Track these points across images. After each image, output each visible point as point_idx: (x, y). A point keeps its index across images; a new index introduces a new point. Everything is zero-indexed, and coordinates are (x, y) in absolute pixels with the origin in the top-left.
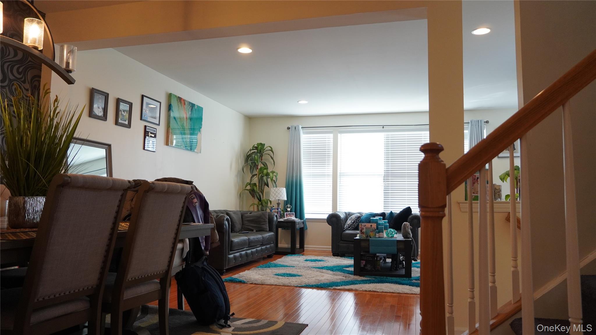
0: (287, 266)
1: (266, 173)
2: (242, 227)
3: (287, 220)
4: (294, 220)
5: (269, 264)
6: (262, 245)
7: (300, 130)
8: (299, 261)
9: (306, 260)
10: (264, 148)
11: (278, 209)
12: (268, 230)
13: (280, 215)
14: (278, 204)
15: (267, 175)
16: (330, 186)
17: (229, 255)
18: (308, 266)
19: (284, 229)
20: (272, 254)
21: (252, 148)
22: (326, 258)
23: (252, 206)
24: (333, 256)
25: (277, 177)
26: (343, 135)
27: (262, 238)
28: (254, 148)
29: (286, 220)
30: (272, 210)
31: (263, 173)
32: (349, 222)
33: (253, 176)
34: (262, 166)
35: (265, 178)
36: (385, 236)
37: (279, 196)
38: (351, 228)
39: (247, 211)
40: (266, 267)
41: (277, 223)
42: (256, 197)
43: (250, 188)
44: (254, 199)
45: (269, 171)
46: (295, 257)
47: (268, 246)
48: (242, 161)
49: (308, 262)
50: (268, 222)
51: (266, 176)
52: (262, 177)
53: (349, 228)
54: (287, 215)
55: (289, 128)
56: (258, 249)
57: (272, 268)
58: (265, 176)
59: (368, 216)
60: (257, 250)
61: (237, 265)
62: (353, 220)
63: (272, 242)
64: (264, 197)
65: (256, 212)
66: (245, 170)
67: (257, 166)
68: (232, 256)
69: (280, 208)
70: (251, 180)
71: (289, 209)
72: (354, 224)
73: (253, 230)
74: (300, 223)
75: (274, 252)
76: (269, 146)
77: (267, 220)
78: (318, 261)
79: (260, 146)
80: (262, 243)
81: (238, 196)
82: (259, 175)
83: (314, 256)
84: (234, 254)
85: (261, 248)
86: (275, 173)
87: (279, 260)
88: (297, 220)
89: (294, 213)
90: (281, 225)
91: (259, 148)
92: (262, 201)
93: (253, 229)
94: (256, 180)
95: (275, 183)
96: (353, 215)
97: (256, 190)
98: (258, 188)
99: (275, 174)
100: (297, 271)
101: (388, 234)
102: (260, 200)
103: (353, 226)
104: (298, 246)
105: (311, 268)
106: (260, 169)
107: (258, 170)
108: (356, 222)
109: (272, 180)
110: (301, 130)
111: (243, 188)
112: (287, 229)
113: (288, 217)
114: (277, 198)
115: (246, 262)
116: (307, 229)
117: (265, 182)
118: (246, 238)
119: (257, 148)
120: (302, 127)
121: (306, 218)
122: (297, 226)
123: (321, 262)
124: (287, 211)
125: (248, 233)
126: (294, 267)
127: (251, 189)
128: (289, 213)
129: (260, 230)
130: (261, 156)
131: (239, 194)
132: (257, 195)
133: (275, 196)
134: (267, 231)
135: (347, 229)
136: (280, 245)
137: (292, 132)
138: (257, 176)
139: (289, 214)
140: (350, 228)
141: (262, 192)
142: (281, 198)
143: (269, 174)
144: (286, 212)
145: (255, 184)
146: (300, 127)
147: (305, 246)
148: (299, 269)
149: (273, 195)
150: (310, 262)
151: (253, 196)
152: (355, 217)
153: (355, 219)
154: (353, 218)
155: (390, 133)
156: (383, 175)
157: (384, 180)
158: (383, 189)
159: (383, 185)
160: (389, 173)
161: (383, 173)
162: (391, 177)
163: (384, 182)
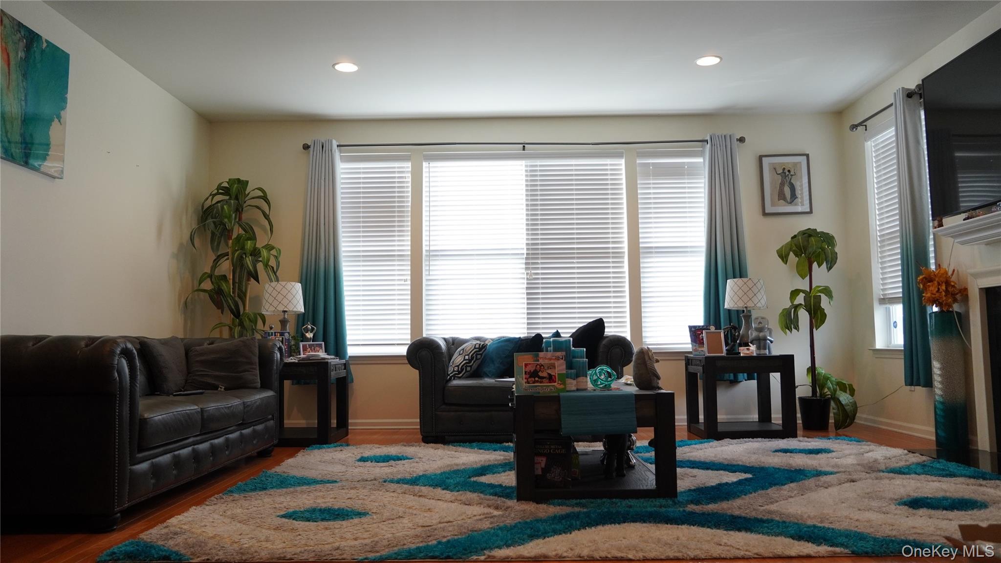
0: (315, 482)
1: (252, 249)
2: (186, 380)
3: (308, 358)
4: (324, 359)
5: (263, 479)
6: (243, 425)
7: (333, 151)
8: (342, 462)
9: (363, 459)
10: (247, 193)
11: (282, 334)
12: (259, 385)
13: (288, 348)
14: (284, 322)
15: (256, 253)
16: (405, 280)
17: (134, 464)
18: (373, 477)
19: (298, 383)
20: (270, 447)
21: (216, 191)
22: (410, 450)
23: (218, 330)
24: (423, 444)
25: (280, 259)
26: (433, 164)
27: (241, 407)
28: (220, 191)
29: (303, 359)
30: (269, 335)
31: (243, 248)
32: (458, 359)
33: (219, 257)
34: (241, 231)
35: (249, 261)
36: (590, 386)
37: (285, 302)
38: (463, 373)
39: (203, 339)
40: (254, 490)
41: (281, 367)
42: (226, 309)
43: (213, 287)
44: (222, 313)
45: (259, 245)
46: (329, 450)
47: (259, 427)
48: (189, 223)
49: (368, 464)
50: (258, 365)
51: (251, 255)
52: (241, 258)
53: (459, 373)
54: (305, 349)
55: (306, 147)
56: (231, 436)
57: (272, 491)
58: (248, 255)
59: (503, 344)
60: (227, 440)
61: (164, 490)
62: (468, 355)
63: (270, 416)
64: (247, 308)
65: (226, 340)
66: (197, 241)
67: (231, 231)
68: (144, 466)
69: (289, 333)
70: (214, 268)
71: (310, 335)
72: (471, 364)
73: (215, 388)
74: (338, 366)
75: (275, 442)
76: (256, 187)
77: (257, 360)
78: (394, 460)
79: (236, 185)
80: (244, 419)
81: (179, 305)
82: (233, 254)
83: (377, 446)
84: (154, 460)
85: (241, 433)
86: (275, 250)
87: (290, 461)
88: (332, 360)
89: (323, 343)
90: (291, 372)
91: (234, 189)
92: (241, 317)
93: (216, 383)
94: (225, 267)
95: (275, 273)
96: (464, 344)
97: (227, 290)
98: (232, 287)
99: (274, 252)
100: (349, 496)
101: (594, 382)
102: (237, 314)
103: (469, 369)
104: (334, 422)
105: (385, 482)
106: (236, 238)
107: (231, 241)
108: (475, 359)
109: (266, 265)
110: (337, 151)
111: (193, 286)
112: (305, 383)
113: (309, 352)
114: (281, 308)
115: (193, 478)
116: (352, 381)
117: (251, 271)
118: (192, 408)
119: (226, 191)
120: (338, 144)
121: (350, 357)
122: (333, 373)
123: (403, 462)
124: (304, 339)
125: (201, 393)
126: (336, 482)
127: (214, 289)
128: (311, 343)
129: (237, 385)
130: (239, 210)
131: (183, 301)
132: (230, 302)
133: (275, 303)
134: (255, 388)
135: (455, 377)
136: (288, 423)
137: (315, 158)
138: (230, 257)
139: (310, 346)
140: (461, 375)
141: (242, 296)
142: (290, 308)
143: (260, 253)
144: (302, 341)
145: (224, 278)
146: (335, 143)
147: (350, 421)
148: (352, 489)
149: (271, 300)
150: (374, 464)
151: (219, 306)
152: (473, 348)
153: (474, 353)
154: (468, 351)
155: (539, 162)
156: (524, 254)
157: (528, 266)
158: (525, 286)
159: (525, 276)
160: (537, 249)
161: (525, 249)
162: (542, 258)
163: (527, 269)
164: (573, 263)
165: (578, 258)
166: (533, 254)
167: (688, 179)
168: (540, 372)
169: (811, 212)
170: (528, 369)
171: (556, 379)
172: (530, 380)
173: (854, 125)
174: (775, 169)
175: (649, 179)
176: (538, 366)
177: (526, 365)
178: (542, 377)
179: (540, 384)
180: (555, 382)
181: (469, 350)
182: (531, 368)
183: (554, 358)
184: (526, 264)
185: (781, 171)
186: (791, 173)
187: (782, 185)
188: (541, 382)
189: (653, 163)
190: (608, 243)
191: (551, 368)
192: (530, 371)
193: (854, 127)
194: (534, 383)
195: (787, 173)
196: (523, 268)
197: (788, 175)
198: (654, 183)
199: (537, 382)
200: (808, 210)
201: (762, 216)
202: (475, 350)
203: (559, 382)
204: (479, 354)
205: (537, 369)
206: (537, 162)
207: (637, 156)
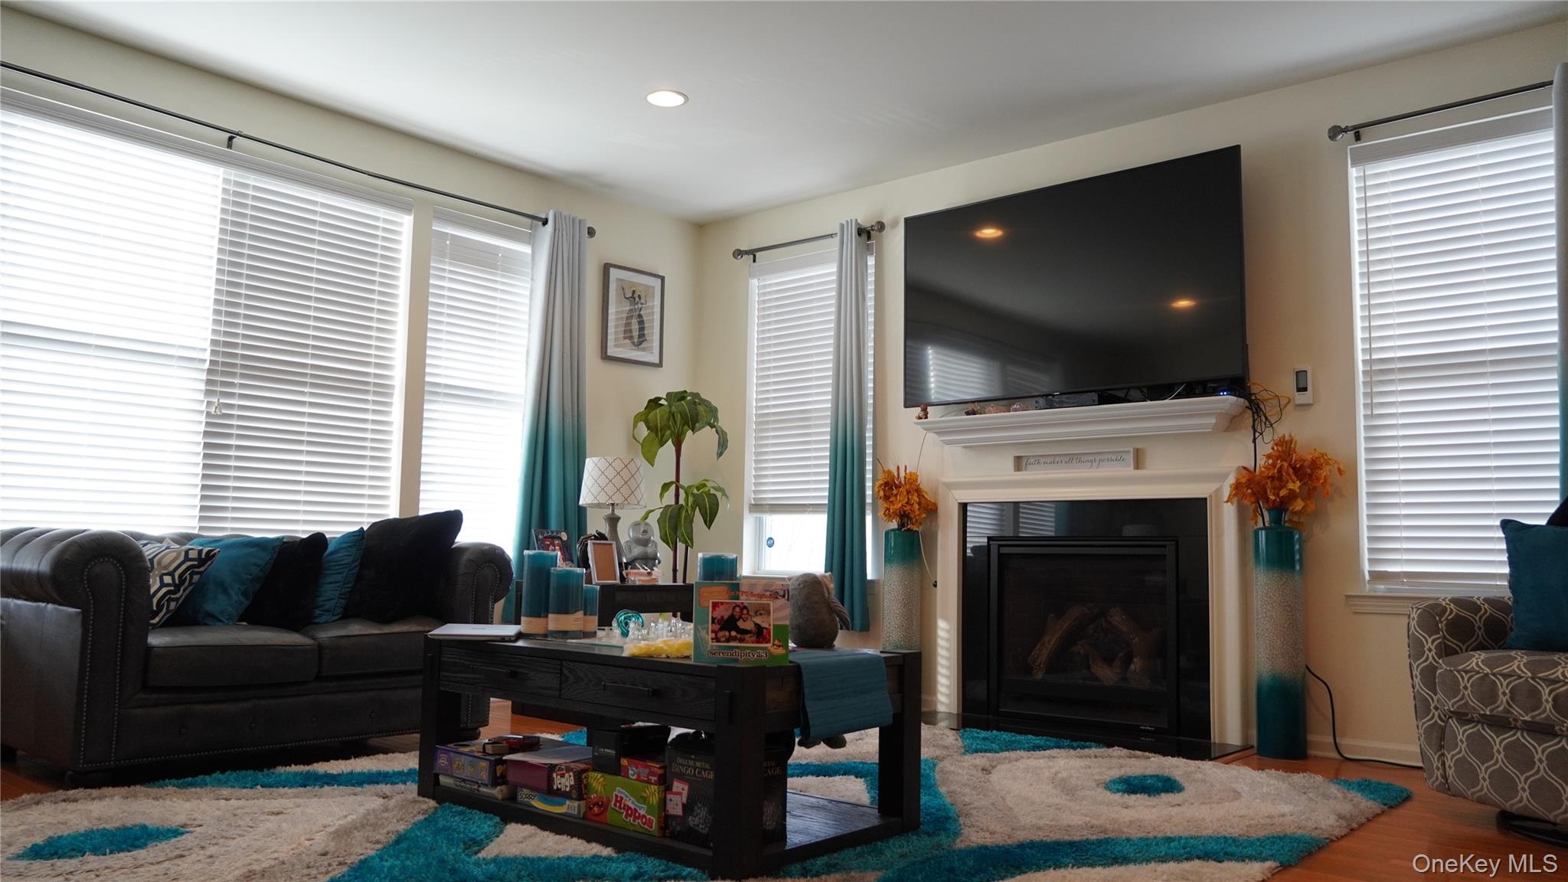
38: (161, 615)
62: (171, 574)
72: (179, 596)
103: (175, 606)
140: (157, 619)
152: (182, 558)
153: (188, 569)
154: (170, 564)
155: (252, 179)
156: (205, 360)
157: (212, 387)
158: (202, 428)
159: (203, 407)
160: (235, 355)
161: (209, 352)
162: (243, 376)
163: (208, 393)
164: (303, 393)
165: (313, 385)
166: (224, 364)
167: (503, 276)
168: (741, 620)
169: (660, 365)
170: (719, 613)
171: (770, 635)
172: (720, 634)
173: (738, 250)
174: (623, 289)
175: (444, 263)
176: (738, 609)
177: (715, 605)
178: (743, 630)
179: (739, 645)
180: (768, 642)
181: (173, 561)
182: (724, 612)
183: (768, 593)
184: (209, 382)
185: (630, 295)
186: (642, 301)
187: (629, 318)
188: (741, 641)
189: (452, 235)
190: (368, 364)
191: (761, 614)
192: (722, 617)
193: (738, 253)
194: (728, 641)
195: (637, 299)
196: (201, 390)
197: (638, 302)
198: (451, 272)
199: (734, 639)
200: (657, 362)
201: (600, 360)
202: (189, 563)
203: (776, 642)
204: (197, 573)
205: (735, 613)
206: (248, 178)
207: (434, 217)
